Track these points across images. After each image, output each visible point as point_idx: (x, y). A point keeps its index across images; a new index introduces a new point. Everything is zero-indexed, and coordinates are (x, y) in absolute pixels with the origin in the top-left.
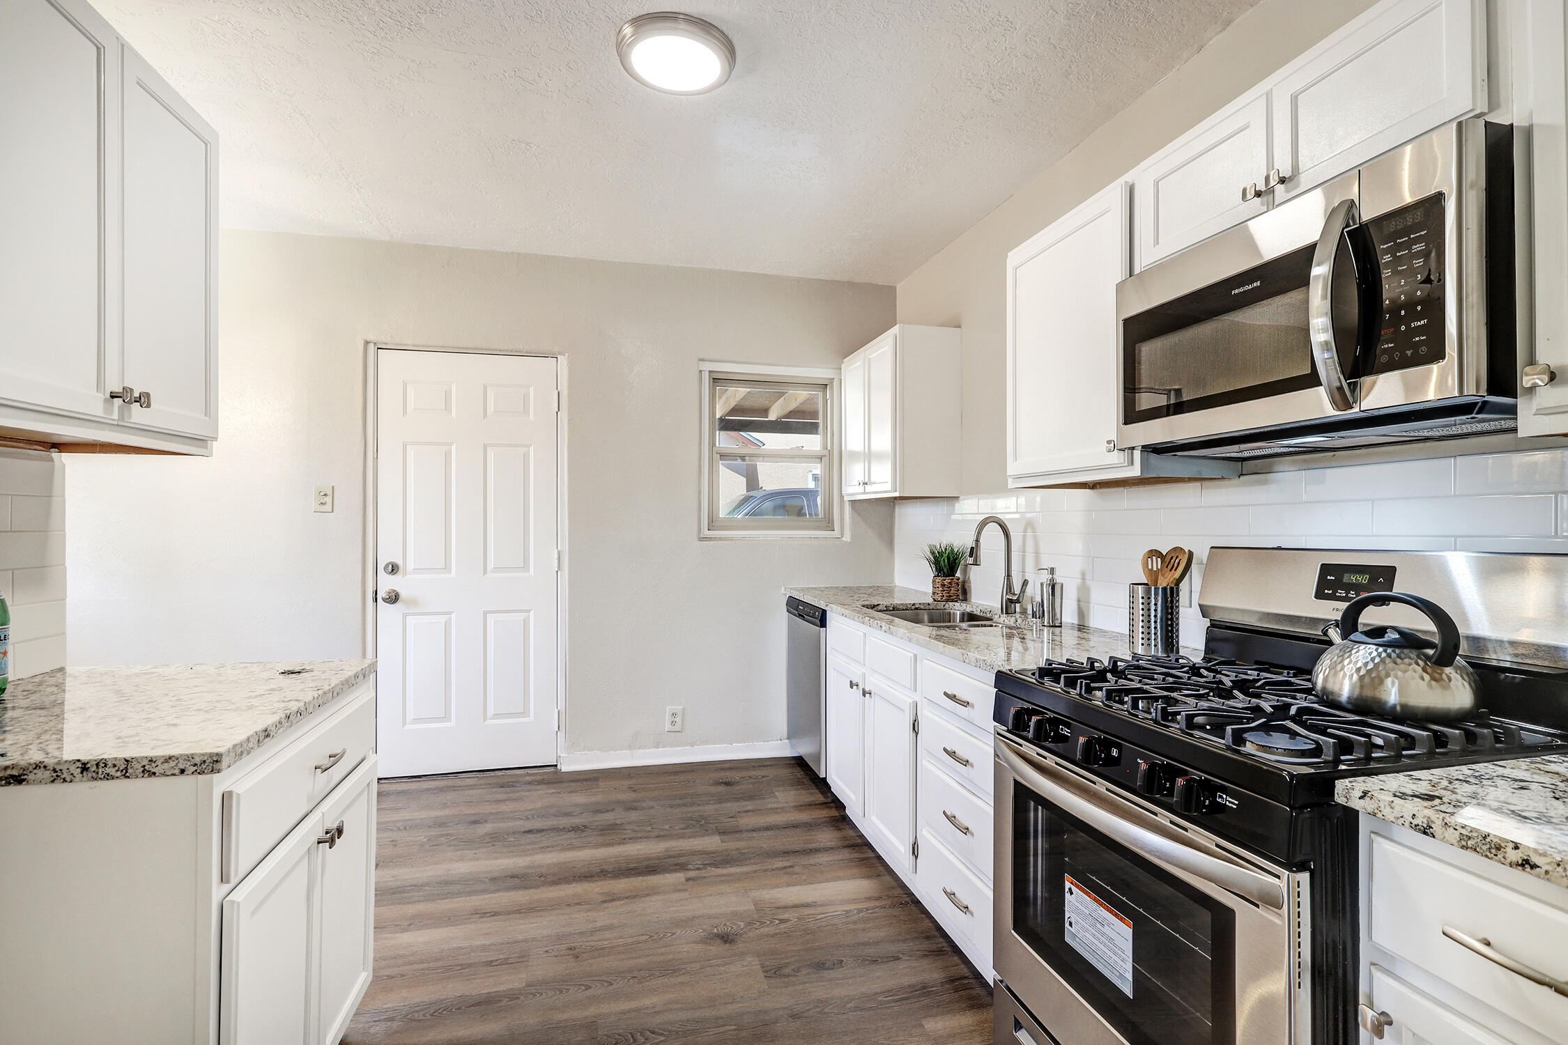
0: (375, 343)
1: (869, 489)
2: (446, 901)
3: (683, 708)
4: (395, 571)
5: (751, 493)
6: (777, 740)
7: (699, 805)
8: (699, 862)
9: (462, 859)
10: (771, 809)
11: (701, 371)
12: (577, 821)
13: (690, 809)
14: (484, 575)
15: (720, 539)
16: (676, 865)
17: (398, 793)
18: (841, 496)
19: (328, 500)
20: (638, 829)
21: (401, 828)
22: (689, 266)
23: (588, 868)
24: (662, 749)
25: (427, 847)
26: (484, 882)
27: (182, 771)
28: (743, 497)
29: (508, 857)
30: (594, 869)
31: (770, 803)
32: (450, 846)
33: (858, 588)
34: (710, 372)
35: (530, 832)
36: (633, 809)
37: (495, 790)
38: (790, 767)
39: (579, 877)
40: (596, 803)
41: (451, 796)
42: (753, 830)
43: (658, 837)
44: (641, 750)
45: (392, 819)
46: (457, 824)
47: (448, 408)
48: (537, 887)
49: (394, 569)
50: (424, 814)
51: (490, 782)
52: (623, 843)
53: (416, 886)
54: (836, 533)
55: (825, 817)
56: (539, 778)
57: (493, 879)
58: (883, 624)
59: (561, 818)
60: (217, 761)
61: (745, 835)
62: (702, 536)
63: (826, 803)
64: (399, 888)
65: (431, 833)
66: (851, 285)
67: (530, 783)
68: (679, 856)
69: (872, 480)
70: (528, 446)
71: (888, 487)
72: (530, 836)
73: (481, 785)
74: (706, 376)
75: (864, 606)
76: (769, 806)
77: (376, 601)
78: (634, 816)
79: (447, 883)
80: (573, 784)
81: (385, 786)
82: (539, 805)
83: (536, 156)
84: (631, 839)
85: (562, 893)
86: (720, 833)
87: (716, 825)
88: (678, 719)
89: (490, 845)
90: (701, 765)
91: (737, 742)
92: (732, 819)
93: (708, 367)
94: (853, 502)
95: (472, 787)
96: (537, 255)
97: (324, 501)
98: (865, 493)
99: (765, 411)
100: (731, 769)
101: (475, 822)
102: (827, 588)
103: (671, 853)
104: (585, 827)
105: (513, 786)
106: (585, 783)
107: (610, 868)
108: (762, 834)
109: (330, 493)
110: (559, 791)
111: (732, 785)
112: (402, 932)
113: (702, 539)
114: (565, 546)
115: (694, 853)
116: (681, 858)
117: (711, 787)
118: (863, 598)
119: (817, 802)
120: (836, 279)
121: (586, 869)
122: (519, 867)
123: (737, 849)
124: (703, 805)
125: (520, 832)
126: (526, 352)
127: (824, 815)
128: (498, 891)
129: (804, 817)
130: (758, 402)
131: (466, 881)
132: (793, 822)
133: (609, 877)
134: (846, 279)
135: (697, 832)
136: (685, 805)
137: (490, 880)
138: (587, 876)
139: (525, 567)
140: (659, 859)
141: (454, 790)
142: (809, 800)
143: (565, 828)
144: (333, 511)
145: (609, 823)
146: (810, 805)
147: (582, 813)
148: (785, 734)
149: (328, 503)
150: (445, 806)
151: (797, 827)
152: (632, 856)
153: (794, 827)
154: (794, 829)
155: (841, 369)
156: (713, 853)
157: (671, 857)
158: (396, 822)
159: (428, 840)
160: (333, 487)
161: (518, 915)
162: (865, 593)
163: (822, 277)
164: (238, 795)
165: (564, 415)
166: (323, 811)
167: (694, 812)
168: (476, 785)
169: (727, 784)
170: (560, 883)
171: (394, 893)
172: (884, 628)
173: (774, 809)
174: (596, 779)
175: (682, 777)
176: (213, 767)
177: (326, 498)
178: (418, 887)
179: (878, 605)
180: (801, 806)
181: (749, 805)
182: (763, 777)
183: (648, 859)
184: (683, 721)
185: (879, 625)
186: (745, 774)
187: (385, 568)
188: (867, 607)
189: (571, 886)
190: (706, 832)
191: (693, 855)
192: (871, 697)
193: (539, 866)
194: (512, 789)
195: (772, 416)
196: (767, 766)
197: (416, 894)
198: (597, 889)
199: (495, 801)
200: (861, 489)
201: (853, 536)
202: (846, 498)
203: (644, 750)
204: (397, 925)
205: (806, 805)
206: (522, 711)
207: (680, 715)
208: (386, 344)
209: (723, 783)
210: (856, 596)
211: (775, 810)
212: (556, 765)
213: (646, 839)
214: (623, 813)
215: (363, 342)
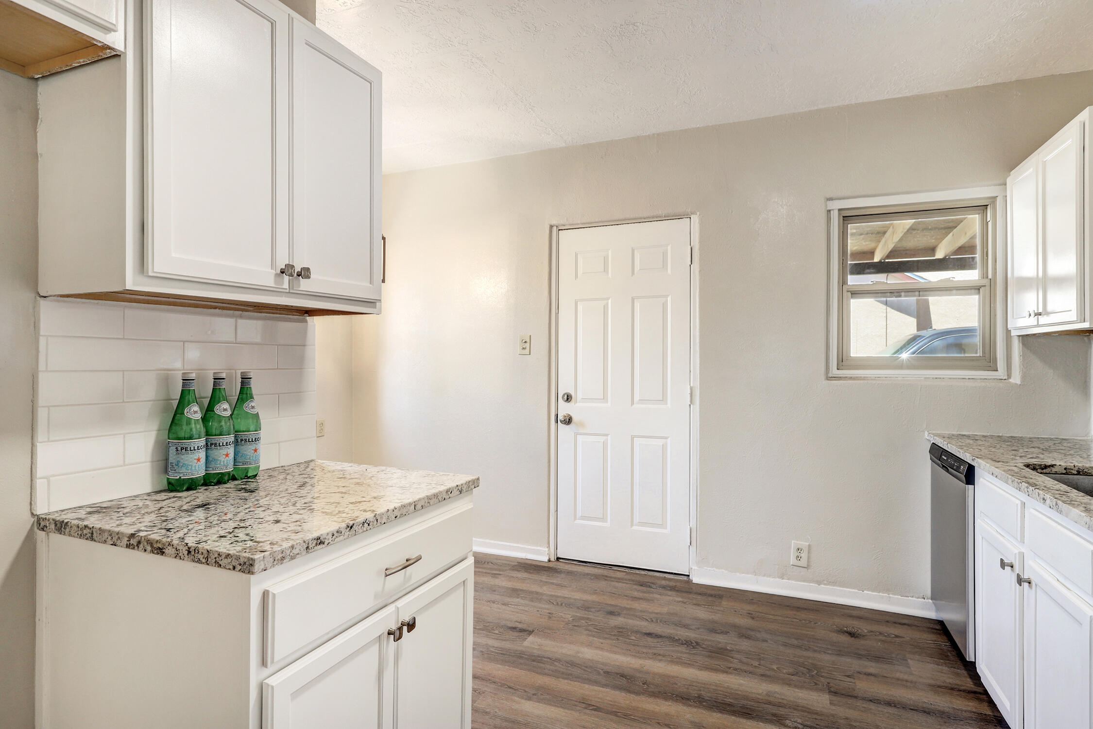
0: (557, 226)
1: (1043, 320)
2: (566, 681)
3: (809, 546)
4: (569, 400)
5: (923, 333)
6: (918, 598)
7: (815, 651)
8: (799, 721)
9: (590, 645)
10: (898, 679)
11: (829, 211)
12: (691, 635)
13: (806, 654)
14: (632, 406)
15: (851, 378)
16: (774, 715)
17: (568, 572)
18: (1008, 332)
19: (527, 345)
20: (745, 660)
21: (559, 603)
22: (816, 108)
23: (688, 689)
24: (787, 581)
25: (570, 626)
26: (599, 674)
27: (234, 568)
28: (911, 336)
29: (624, 654)
30: (691, 691)
31: (898, 671)
32: (587, 630)
33: (1031, 440)
34: (840, 210)
35: (649, 634)
36: (746, 638)
37: (635, 587)
38: (933, 633)
39: (677, 696)
40: (714, 622)
41: (602, 584)
42: (871, 700)
43: (762, 675)
44: (765, 578)
45: (556, 594)
46: (598, 611)
47: (606, 270)
48: (638, 693)
49: (568, 398)
50: (578, 596)
51: (633, 578)
52: (727, 672)
53: (550, 659)
54: (1001, 372)
55: (971, 712)
56: (672, 584)
57: (607, 673)
58: (1048, 496)
59: (679, 628)
60: (251, 565)
61: (859, 703)
62: (830, 375)
63: (975, 692)
64: (539, 657)
65: (576, 614)
66: (1021, 84)
67: (664, 587)
68: (780, 705)
69: (1050, 308)
70: (667, 296)
71: (1073, 316)
72: (649, 639)
73: (626, 580)
74: (835, 216)
75: (1028, 466)
76: (898, 675)
77: (557, 422)
78: (745, 644)
79: (573, 664)
80: (699, 597)
81: (561, 564)
82: (665, 610)
83: (644, 34)
84: (736, 669)
85: (657, 709)
86: (830, 692)
87: (828, 680)
88: (804, 555)
89: (615, 637)
90: (828, 607)
91: (868, 590)
92: (848, 679)
93: (836, 205)
94: (1025, 339)
95: (619, 580)
96: (673, 131)
97: (524, 347)
98: (1038, 326)
99: (933, 250)
100: (859, 618)
101: (611, 613)
102: (984, 436)
103: (771, 699)
104: (697, 643)
105: (650, 587)
106: (710, 599)
107: (706, 695)
108: (881, 708)
109: (528, 341)
110: (685, 600)
111: (857, 637)
112: (526, 699)
113: (828, 378)
114: (697, 384)
115: (796, 707)
116: (781, 709)
117: (833, 634)
118: (1033, 453)
119: (962, 688)
120: (1000, 80)
121: (685, 690)
122: (630, 668)
123: (847, 718)
124: (820, 652)
125: (641, 633)
126: (665, 217)
127: (969, 709)
128: (605, 686)
129: (942, 702)
130: (921, 240)
131: (586, 667)
132: (924, 705)
133: (704, 706)
134: (1014, 79)
135: (805, 682)
136: (800, 647)
137: (605, 672)
138: (683, 698)
139: (664, 400)
140: (757, 701)
141: (606, 580)
142: (950, 681)
143: (679, 639)
144: (530, 354)
145: (720, 646)
146: (952, 689)
147: (698, 629)
148: (928, 592)
149: (527, 347)
150: (595, 592)
151: (929, 713)
152: (732, 689)
153: (925, 712)
154: (925, 714)
155: (1005, 184)
156: (817, 714)
157: (770, 703)
158: (557, 597)
159: (573, 619)
160: (530, 336)
161: (614, 718)
162: (1039, 448)
163: (981, 82)
164: (274, 595)
165: (696, 266)
166: (399, 606)
167: (809, 658)
168: (622, 579)
169: (852, 634)
170: (658, 697)
171: (534, 661)
172: (1048, 502)
173: (902, 680)
174: (720, 597)
175: (803, 615)
176: (249, 569)
177: (526, 344)
178: (553, 660)
179: (1053, 466)
180: (939, 687)
181: (872, 667)
182: (897, 636)
183: (746, 698)
184: (809, 558)
185: (1042, 496)
186: (875, 628)
187: (563, 397)
188: (1034, 468)
189: (667, 703)
190: (815, 686)
191: (795, 709)
192: (1030, 587)
193: (647, 673)
194: (648, 589)
195: (939, 255)
196: (904, 624)
197: (548, 667)
198: (688, 716)
199: (632, 597)
200: (1033, 321)
201: (1024, 377)
202: (1014, 333)
203: (768, 579)
204: (526, 691)
205: (946, 687)
206: (661, 523)
207: (806, 550)
208: (564, 226)
209: (847, 632)
210: (1021, 451)
211: (905, 683)
212: (689, 576)
213: (750, 675)
214: (736, 639)
215: (549, 226)
